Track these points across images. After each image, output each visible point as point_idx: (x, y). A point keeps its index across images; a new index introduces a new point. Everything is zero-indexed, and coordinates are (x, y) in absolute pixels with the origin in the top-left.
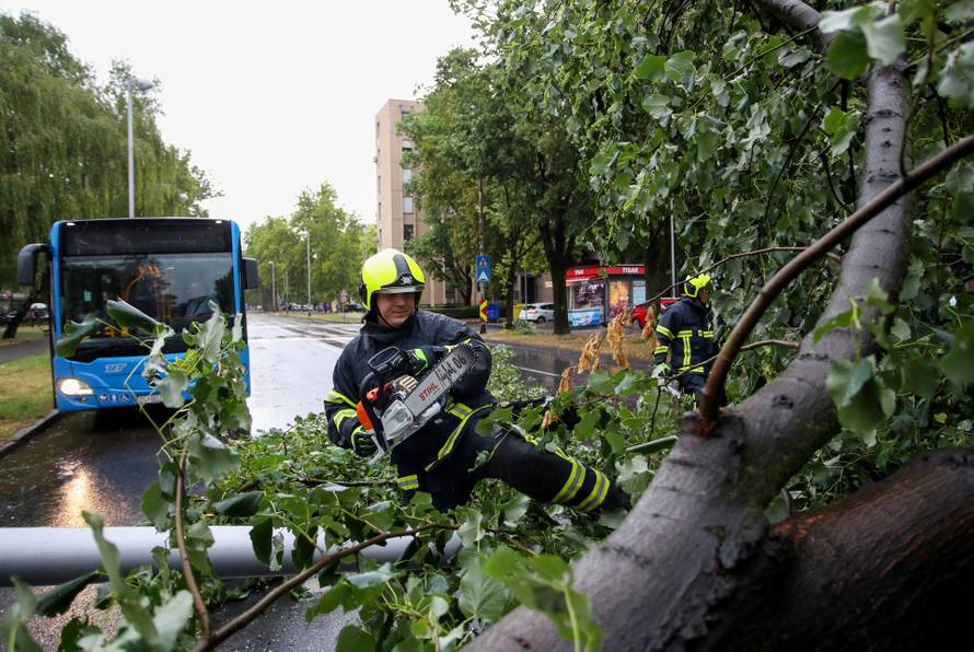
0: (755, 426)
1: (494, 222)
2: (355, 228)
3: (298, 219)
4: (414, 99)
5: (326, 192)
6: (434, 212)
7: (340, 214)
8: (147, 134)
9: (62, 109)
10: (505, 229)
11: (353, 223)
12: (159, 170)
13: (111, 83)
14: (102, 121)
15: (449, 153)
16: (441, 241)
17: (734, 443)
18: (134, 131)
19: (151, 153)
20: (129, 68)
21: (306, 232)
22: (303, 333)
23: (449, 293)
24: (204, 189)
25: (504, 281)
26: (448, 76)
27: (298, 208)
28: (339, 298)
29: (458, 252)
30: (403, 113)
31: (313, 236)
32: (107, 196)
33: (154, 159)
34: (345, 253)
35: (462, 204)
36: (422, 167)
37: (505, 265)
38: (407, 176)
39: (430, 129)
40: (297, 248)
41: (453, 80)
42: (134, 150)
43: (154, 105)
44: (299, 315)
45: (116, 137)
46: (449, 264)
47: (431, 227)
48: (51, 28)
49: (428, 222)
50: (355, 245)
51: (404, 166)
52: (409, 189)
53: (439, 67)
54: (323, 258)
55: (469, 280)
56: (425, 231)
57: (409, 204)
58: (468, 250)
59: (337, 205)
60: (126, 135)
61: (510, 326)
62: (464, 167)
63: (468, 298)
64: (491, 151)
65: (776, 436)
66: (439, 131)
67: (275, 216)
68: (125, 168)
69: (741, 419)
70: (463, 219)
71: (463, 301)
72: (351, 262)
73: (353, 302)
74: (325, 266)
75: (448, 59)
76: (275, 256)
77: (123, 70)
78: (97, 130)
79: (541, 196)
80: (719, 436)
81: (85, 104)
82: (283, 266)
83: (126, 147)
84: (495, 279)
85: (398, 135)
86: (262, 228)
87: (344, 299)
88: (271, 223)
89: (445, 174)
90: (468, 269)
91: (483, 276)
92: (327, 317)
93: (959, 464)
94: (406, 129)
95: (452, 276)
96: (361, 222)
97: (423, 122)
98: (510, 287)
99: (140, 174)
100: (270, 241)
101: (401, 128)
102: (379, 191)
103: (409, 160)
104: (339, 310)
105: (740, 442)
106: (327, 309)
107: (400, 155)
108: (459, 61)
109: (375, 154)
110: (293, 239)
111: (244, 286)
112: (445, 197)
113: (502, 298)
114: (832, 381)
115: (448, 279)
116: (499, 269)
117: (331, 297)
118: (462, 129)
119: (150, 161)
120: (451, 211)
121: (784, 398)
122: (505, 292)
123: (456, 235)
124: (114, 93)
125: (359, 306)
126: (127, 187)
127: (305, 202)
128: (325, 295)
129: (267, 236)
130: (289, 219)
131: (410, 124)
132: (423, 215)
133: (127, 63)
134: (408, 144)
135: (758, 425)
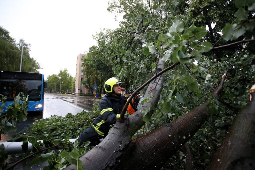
0: (131, 120)
1: (99, 78)
2: (71, 78)
3: (59, 75)
4: (84, 54)
5: (65, 70)
6: (87, 76)
7: (68, 75)
8: (26, 54)
9: (6, 47)
10: (100, 80)
11: (71, 77)
12: (28, 62)
13: (19, 43)
14: (15, 51)
15: (91, 65)
16: (88, 81)
17: (126, 124)
18: (23, 54)
19: (27, 59)
20: (24, 41)
21: (61, 78)
22: (58, 98)
23: (89, 91)
24: (39, 67)
25: (100, 90)
26: (91, 51)
27: (59, 73)
28: (66, 91)
29: (91, 83)
30: (83, 56)
31: (62, 78)
32: (14, 66)
33: (27, 60)
34: (69, 82)
35: (93, 75)
36: (85, 67)
37: (100, 87)
38: (82, 68)
39: (87, 60)
40: (59, 80)
41: (92, 51)
42: (23, 57)
43: (29, 49)
44: (58, 94)
45: (18, 54)
46: (89, 86)
47: (86, 79)
48: (5, 30)
49: (86, 77)
50: (71, 81)
51: (82, 66)
52: (82, 71)
53: (90, 48)
54: (64, 83)
55: (93, 89)
56: (85, 79)
57: (82, 74)
58: (93, 83)
59: (68, 73)
60: (21, 54)
61: (100, 98)
62: (93, 68)
63: (93, 92)
64: (98, 65)
65: (135, 122)
66: (89, 60)
67: (54, 74)
68: (20, 61)
69: (128, 119)
70: (92, 77)
71: (92, 93)
72: (70, 84)
73: (69, 92)
74: (64, 84)
75: (92, 47)
76: (53, 82)
77: (22, 41)
78: (14, 52)
79: (107, 74)
80: (124, 122)
81: (12, 47)
82: (55, 84)
83: (21, 57)
84: (98, 89)
85: (81, 60)
86: (51, 76)
87: (68, 91)
88: (53, 75)
89: (90, 68)
90: (93, 87)
91: (96, 88)
92: (64, 95)
93: (167, 126)
94: (83, 60)
95: (90, 88)
96: (72, 77)
97: (86, 59)
98: (101, 91)
99: (24, 63)
100: (53, 79)
101: (82, 59)
102: (77, 71)
103: (83, 65)
104: (67, 94)
105: (128, 123)
106: (64, 93)
107: (81, 64)
108: (94, 48)
109: (76, 64)
110: (58, 79)
111: (44, 87)
112: (89, 73)
113: (99, 93)
114: (143, 112)
115: (89, 89)
116: (99, 87)
117: (65, 91)
118: (93, 61)
119: (26, 60)
120: (91, 75)
121: (137, 115)
122: (100, 92)
123: (91, 80)
124: (20, 45)
125: (71, 93)
126: (20, 65)
127: (61, 72)
128: (64, 90)
129: (52, 78)
130: (57, 75)
131: (83, 59)
132: (85, 76)
133: (23, 40)
134: (83, 62)
135: (132, 120)
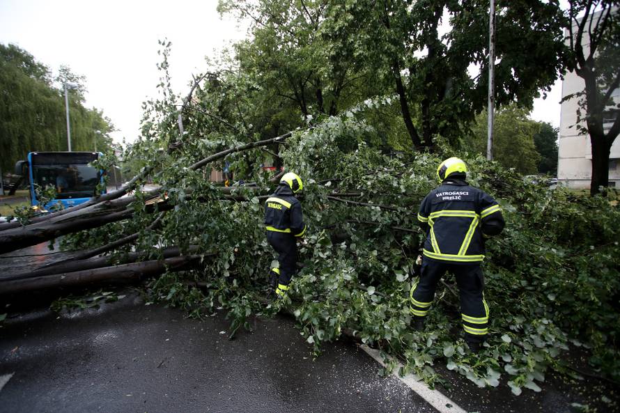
9: (33, 93)
12: (83, 121)
13: (60, 76)
14: (53, 99)
18: (69, 104)
19: (79, 114)
20: (69, 69)
24: (111, 127)
33: (81, 117)
42: (69, 112)
43: (83, 88)
45: (61, 107)
48: (25, 51)
60: (65, 106)
68: (66, 120)
77: (66, 70)
78: (51, 103)
81: (45, 90)
83: (66, 111)
99: (74, 123)
119: (78, 118)
124: (62, 81)
126: (67, 129)
133: (68, 67)
